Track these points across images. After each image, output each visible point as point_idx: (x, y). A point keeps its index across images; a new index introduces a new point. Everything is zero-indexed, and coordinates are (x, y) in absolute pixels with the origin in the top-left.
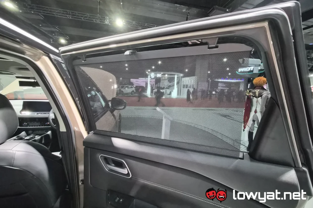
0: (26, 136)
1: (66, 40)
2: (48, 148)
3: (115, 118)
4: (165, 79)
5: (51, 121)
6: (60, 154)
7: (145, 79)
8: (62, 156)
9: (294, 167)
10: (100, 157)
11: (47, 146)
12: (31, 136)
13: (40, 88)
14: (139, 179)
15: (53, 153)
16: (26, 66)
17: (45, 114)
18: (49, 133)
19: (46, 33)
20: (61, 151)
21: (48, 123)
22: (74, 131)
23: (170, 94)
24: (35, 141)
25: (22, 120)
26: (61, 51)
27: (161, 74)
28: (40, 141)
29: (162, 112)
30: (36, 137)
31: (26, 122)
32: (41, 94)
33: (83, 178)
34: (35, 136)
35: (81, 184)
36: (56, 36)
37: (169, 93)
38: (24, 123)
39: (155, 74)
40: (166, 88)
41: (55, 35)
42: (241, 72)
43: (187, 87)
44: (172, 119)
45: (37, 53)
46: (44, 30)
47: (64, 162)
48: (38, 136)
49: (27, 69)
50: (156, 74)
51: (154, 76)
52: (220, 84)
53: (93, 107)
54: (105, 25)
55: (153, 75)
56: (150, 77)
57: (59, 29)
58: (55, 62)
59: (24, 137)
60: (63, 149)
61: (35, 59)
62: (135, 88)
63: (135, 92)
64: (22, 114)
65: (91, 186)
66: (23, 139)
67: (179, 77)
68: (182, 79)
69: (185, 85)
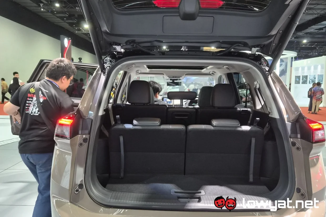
43: (305, 83)
67: (287, 58)
68: (293, 62)
69: (300, 76)
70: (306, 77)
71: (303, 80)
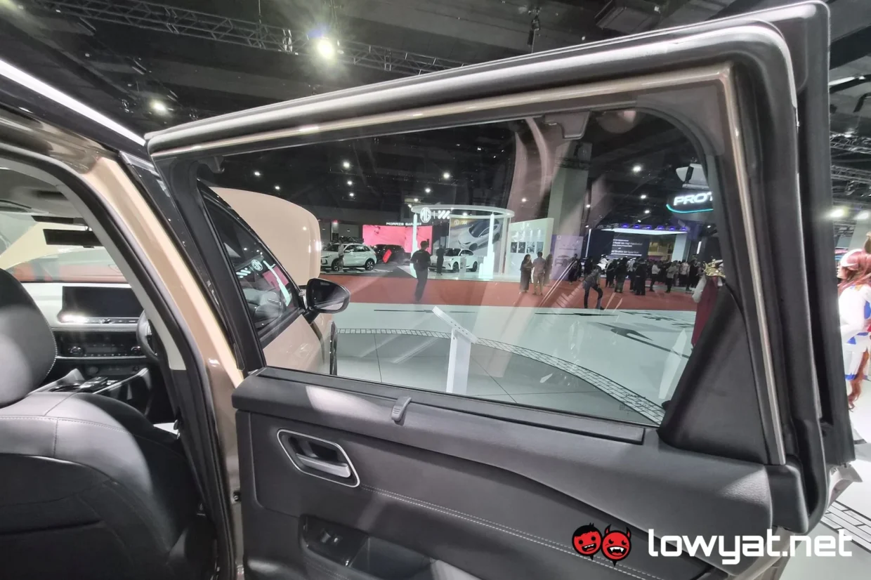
0: (82, 382)
1: (168, 103)
2: (143, 412)
3: (319, 336)
4: (461, 227)
5: (145, 342)
6: (175, 429)
7: (405, 225)
8: (180, 431)
9: (765, 465)
10: (278, 435)
11: (142, 409)
12: (96, 382)
13: (102, 248)
14: (378, 491)
15: (158, 426)
16: (57, 187)
17: (127, 322)
18: (143, 372)
19: (108, 80)
20: (176, 421)
21: (139, 347)
22: (208, 370)
23: (475, 268)
24: (107, 393)
25: (65, 339)
26: (150, 143)
27: (449, 212)
28: (121, 393)
29: (449, 319)
30: (108, 384)
31: (79, 343)
32: (109, 265)
33: (239, 487)
34: (106, 380)
35: (236, 501)
36: (138, 92)
37: (471, 267)
38: (72, 347)
39: (432, 211)
40: (463, 252)
41: (134, 87)
42: (681, 207)
43: (522, 251)
44: (474, 339)
45: (83, 149)
46: (98, 70)
47: (187, 448)
48: (114, 381)
49: (59, 195)
50: (437, 211)
51: (430, 218)
52: (617, 243)
53: (257, 305)
54: (284, 54)
55: (425, 212)
56: (419, 220)
57: (145, 69)
58: (139, 177)
59: (76, 384)
60: (183, 415)
61: (79, 166)
62: (376, 250)
63: (376, 262)
64: (63, 322)
65: (261, 506)
66: (75, 389)
67: (502, 219)
68: (510, 224)
69: (516, 243)
70: (524, 244)
71: (520, 247)
